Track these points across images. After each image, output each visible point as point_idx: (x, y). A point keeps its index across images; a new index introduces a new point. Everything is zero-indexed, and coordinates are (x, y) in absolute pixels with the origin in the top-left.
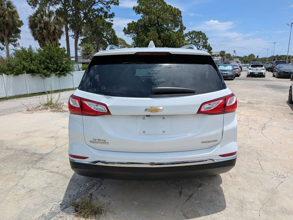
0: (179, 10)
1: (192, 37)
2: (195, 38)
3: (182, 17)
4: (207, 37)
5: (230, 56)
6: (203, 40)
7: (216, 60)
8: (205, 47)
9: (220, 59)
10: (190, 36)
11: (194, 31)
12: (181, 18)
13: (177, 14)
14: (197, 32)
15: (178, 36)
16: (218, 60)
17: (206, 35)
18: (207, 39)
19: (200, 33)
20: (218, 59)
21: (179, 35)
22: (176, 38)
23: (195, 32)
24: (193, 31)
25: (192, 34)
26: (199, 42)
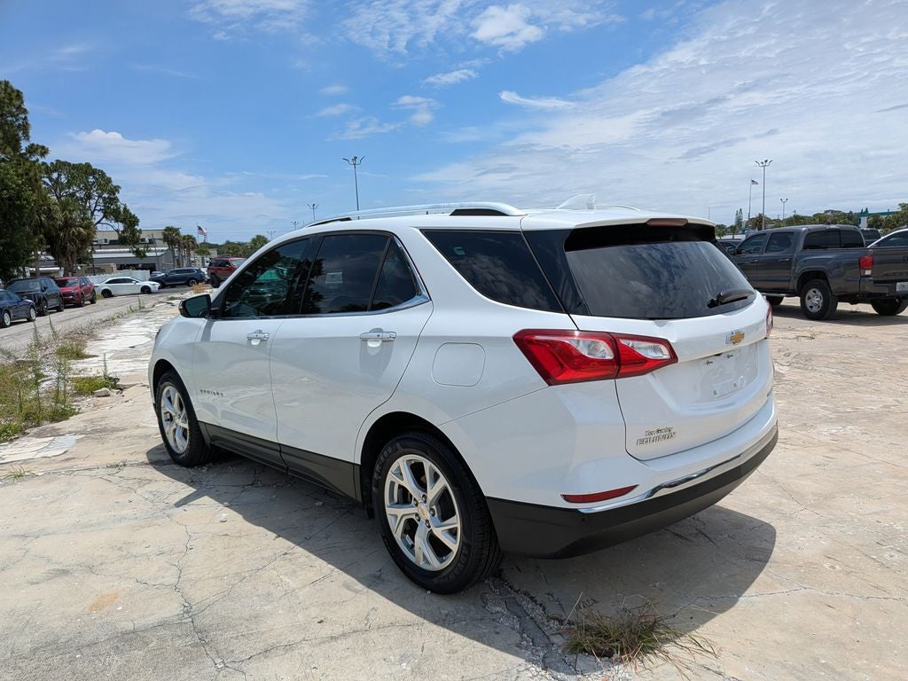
0: (11, 88)
1: (57, 182)
2: (69, 185)
3: (25, 111)
4: (114, 183)
5: (192, 242)
6: (103, 191)
7: (154, 254)
8: (111, 214)
9: (162, 251)
10: (51, 180)
11: (62, 160)
12: (23, 116)
13: (7, 101)
14: (74, 167)
15: (27, 174)
16: (159, 254)
17: (108, 175)
18: (117, 189)
19: (87, 170)
20: (159, 251)
21: (31, 174)
22: (20, 182)
23: (65, 164)
24: (57, 161)
25: (55, 171)
26: (89, 197)
